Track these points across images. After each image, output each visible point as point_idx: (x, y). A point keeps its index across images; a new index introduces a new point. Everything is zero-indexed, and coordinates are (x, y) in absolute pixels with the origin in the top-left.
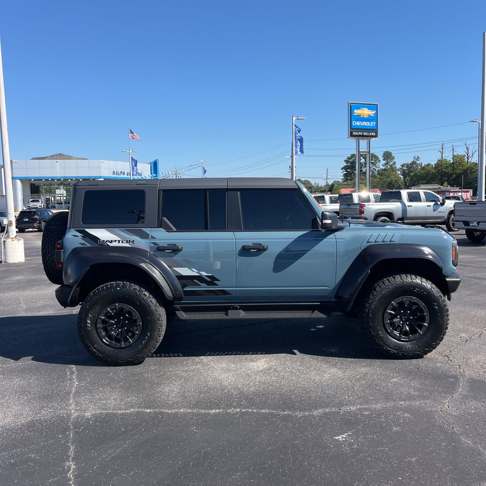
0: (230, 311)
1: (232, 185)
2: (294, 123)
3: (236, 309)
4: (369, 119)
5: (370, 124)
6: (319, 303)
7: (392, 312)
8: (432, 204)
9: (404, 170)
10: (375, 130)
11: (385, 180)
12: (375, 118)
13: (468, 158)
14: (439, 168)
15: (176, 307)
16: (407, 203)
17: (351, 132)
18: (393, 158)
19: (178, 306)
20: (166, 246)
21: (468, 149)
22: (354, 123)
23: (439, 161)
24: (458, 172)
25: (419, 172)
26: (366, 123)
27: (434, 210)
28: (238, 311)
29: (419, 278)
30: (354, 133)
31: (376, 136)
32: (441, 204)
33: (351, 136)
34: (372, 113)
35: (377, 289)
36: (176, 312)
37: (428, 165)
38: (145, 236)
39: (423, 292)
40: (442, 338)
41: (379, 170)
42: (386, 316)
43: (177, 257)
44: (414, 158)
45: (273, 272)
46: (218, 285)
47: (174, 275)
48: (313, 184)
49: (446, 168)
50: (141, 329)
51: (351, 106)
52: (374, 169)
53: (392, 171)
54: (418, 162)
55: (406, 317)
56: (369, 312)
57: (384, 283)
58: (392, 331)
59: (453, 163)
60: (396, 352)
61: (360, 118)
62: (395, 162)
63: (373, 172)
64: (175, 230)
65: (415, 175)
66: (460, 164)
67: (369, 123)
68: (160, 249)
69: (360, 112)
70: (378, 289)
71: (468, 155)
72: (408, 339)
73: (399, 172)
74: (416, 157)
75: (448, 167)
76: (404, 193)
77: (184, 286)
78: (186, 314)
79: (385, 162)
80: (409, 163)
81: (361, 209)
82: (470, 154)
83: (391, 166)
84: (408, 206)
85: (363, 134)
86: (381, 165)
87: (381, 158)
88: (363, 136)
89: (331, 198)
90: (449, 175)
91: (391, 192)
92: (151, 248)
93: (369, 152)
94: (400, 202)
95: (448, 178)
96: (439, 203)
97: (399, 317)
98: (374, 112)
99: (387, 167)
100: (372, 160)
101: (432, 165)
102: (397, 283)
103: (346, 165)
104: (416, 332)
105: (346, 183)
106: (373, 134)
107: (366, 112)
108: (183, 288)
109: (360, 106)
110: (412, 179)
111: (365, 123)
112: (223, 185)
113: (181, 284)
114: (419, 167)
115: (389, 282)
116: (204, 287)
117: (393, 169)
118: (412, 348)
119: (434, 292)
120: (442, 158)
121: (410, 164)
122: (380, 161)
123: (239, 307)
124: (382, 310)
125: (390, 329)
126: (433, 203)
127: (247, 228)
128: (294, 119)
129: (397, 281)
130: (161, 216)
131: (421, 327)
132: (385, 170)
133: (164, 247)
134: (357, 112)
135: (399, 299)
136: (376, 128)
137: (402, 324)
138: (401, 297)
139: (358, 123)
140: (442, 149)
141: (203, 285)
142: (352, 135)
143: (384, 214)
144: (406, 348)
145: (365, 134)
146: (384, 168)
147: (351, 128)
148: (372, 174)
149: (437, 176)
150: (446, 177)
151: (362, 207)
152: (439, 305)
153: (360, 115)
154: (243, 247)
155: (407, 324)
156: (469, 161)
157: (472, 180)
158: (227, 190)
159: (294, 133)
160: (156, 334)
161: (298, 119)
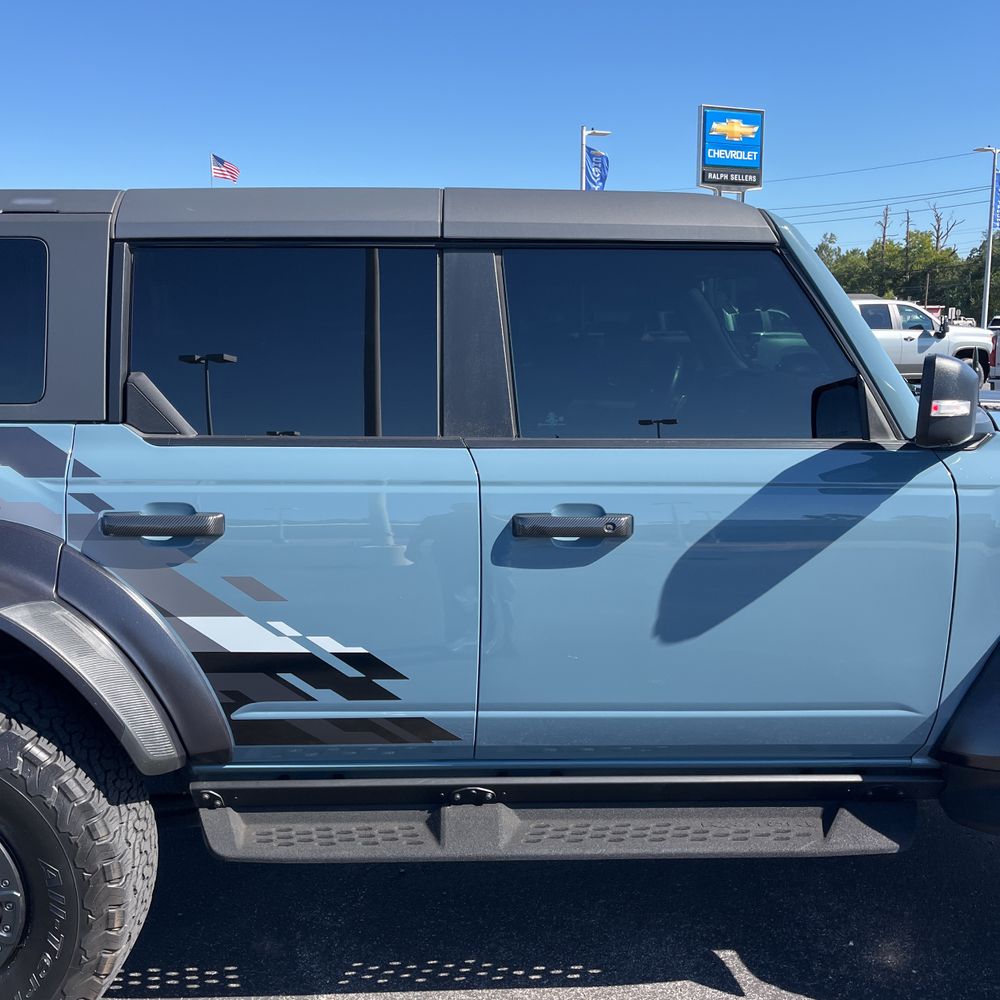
0: (448, 809)
1: (464, 223)
2: (584, 142)
3: (479, 799)
4: (745, 144)
6: (857, 778)
8: (916, 334)
13: (938, 238)
14: (877, 260)
15: (199, 793)
17: (704, 172)
19: (207, 788)
20: (144, 512)
21: (938, 220)
22: (712, 153)
23: (876, 243)
24: (915, 268)
25: (834, 268)
27: (919, 347)
28: (487, 807)
30: (710, 175)
31: (757, 184)
32: (937, 334)
33: (704, 181)
34: (750, 131)
36: (204, 813)
37: (854, 252)
38: (43, 462)
43: (201, 568)
44: (825, 236)
45: (655, 641)
46: (396, 698)
47: (185, 652)
49: (892, 259)
50: (21, 920)
51: (705, 113)
54: (832, 246)
59: (907, 249)
61: (723, 142)
64: (192, 433)
66: (920, 250)
67: (743, 153)
68: (118, 529)
69: (724, 128)
71: (938, 231)
74: (828, 236)
75: (895, 257)
77: (234, 700)
78: (247, 822)
82: (943, 230)
85: (729, 177)
88: (730, 182)
90: (896, 276)
92: (72, 521)
95: (895, 281)
96: (932, 333)
98: (756, 129)
101: (863, 253)
107: (737, 129)
108: (229, 709)
109: (724, 115)
111: (734, 154)
112: (424, 223)
113: (221, 693)
114: (834, 257)
116: (328, 706)
120: (884, 237)
123: (490, 793)
126: (919, 332)
127: (534, 431)
128: (586, 133)
130: (123, 368)
133: (137, 518)
134: (718, 127)
136: (758, 166)
139: (720, 154)
140: (886, 218)
141: (327, 695)
145: (734, 178)
147: (704, 164)
149: (870, 276)
150: (889, 278)
153: (725, 136)
154: (517, 520)
156: (941, 244)
157: (944, 287)
158: (443, 244)
159: (584, 166)
160: (93, 939)
161: (594, 134)
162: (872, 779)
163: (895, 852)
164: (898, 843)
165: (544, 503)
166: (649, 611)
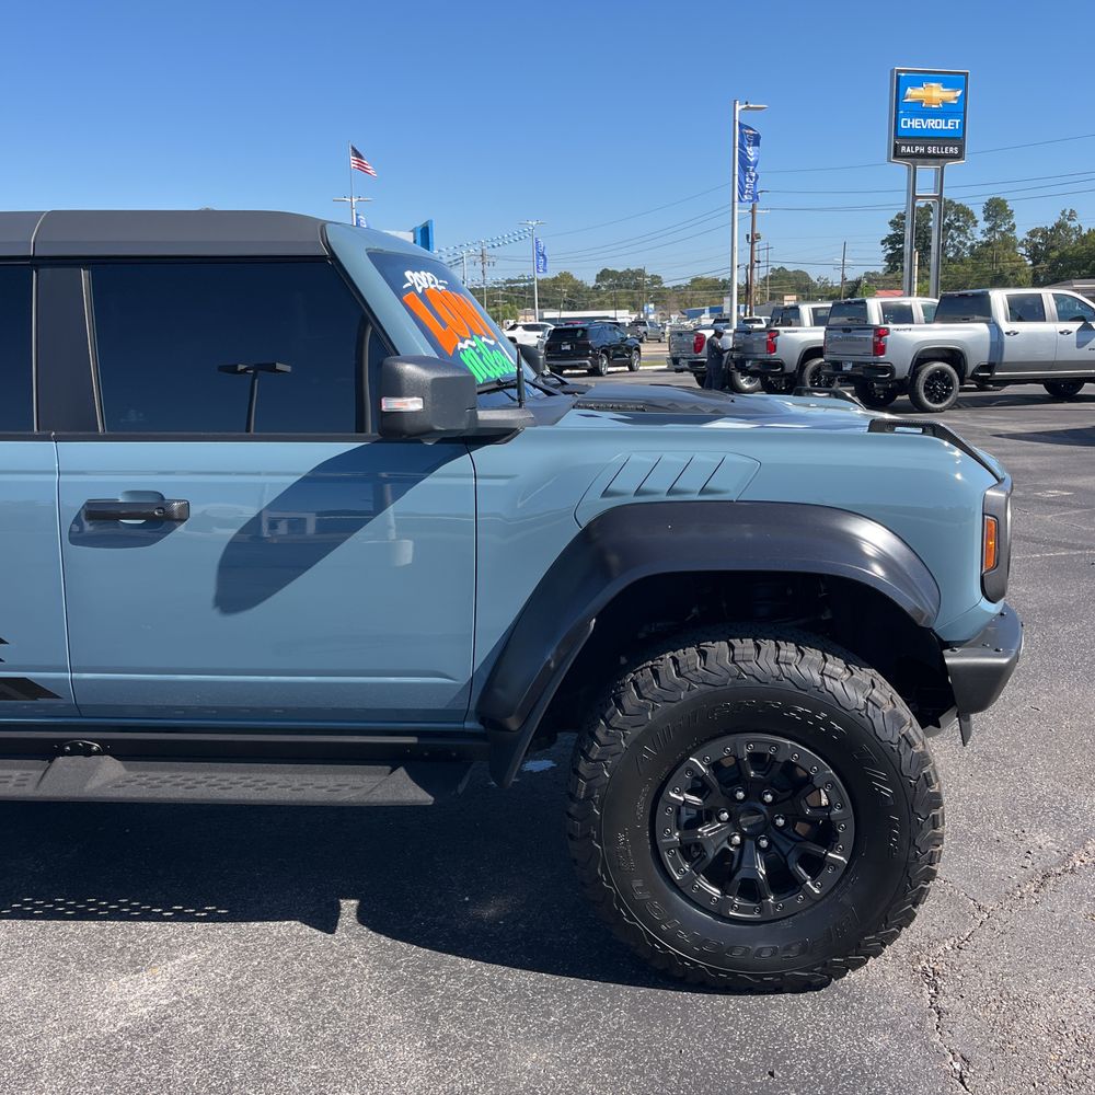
0: (61, 759)
2: (737, 119)
3: (85, 751)
4: (945, 111)
5: (946, 125)
6: (413, 740)
7: (693, 799)
8: (1075, 326)
9: (1035, 246)
10: (958, 140)
11: (988, 269)
12: (958, 110)
16: (1006, 326)
17: (896, 145)
18: (1010, 215)
22: (906, 123)
25: (1073, 250)
26: (935, 121)
27: (1077, 343)
28: (94, 759)
29: (814, 655)
30: (903, 148)
31: (959, 157)
33: (895, 156)
34: (951, 95)
35: (626, 702)
39: (825, 722)
40: (910, 917)
41: (972, 246)
42: (665, 813)
44: (1063, 213)
45: (215, 613)
46: (2, 661)
48: (815, 280)
51: (898, 77)
52: (960, 242)
53: (1006, 247)
54: (1072, 224)
55: (755, 819)
56: (589, 797)
57: (656, 674)
58: (691, 881)
60: (702, 964)
61: (921, 110)
62: (1014, 225)
63: (959, 250)
65: (1062, 258)
67: (942, 122)
69: (921, 94)
70: (631, 698)
72: (756, 916)
73: (1022, 250)
74: (1067, 213)
76: (999, 298)
79: (987, 225)
80: (1050, 227)
81: (877, 339)
83: (1002, 233)
84: (1008, 333)
85: (926, 150)
86: (978, 233)
87: (979, 215)
88: (926, 156)
89: (815, 311)
91: (966, 295)
93: (940, 198)
94: (987, 322)
96: (1094, 325)
97: (725, 815)
98: (959, 93)
99: (994, 237)
100: (958, 221)
102: (714, 679)
103: (892, 232)
104: (794, 885)
105: (891, 276)
106: (951, 149)
107: (936, 94)
109: (921, 78)
110: (1053, 268)
111: (932, 123)
114: (1074, 237)
115: (678, 674)
117: (1008, 243)
118: (775, 952)
119: (878, 722)
121: (1051, 231)
122: (976, 222)
123: (96, 746)
124: (646, 792)
125: (681, 870)
128: (738, 108)
129: (716, 668)
131: (815, 865)
132: (988, 244)
134: (913, 93)
135: (723, 749)
136: (961, 136)
137: (741, 846)
138: (731, 738)
139: (915, 123)
142: (897, 154)
143: (940, 355)
144: (747, 951)
145: (931, 150)
146: (985, 239)
147: (896, 137)
148: (957, 254)
151: (880, 336)
152: (897, 777)
153: (922, 102)
154: (89, 504)
155: (759, 848)
159: (737, 145)
161: (748, 108)
162: (426, 741)
163: (431, 803)
164: (433, 795)
165: (114, 490)
166: (208, 587)
